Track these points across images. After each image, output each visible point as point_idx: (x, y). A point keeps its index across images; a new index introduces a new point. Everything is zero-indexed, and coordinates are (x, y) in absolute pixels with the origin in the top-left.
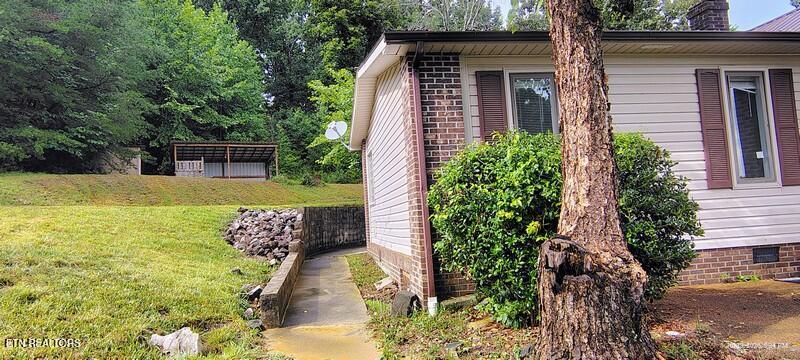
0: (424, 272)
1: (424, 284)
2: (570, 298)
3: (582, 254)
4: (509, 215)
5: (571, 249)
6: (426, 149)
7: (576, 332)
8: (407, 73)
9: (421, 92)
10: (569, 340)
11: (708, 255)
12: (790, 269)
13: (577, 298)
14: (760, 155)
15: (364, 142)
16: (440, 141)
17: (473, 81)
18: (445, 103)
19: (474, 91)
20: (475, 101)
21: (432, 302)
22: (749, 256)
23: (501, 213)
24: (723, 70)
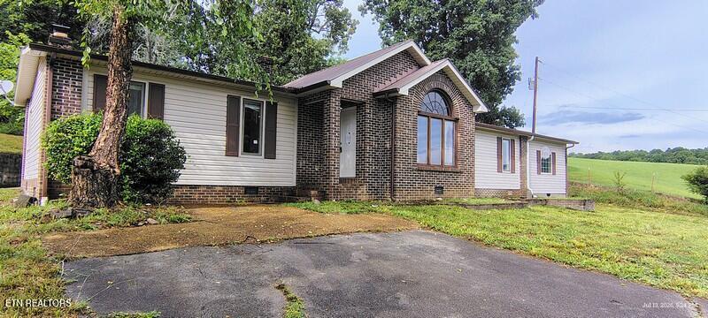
0: (41, 183)
1: (41, 190)
2: (80, 176)
3: (93, 163)
4: (80, 149)
5: (89, 160)
6: (52, 113)
7: (82, 190)
8: (46, 68)
9: (53, 80)
10: (79, 193)
11: (221, 189)
12: (262, 198)
13: (83, 177)
14: (255, 142)
15: (28, 101)
16: (63, 110)
17: (92, 79)
18: (70, 89)
19: (92, 85)
20: (91, 90)
21: (45, 199)
22: (242, 191)
23: (76, 148)
24: (242, 97)
